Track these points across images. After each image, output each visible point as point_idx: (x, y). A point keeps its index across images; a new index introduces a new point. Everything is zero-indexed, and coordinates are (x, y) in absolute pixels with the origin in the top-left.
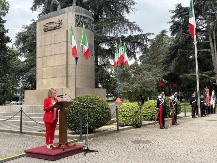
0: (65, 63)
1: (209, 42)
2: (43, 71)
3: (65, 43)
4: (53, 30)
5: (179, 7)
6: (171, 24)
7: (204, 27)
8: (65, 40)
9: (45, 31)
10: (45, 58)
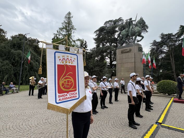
0: (134, 66)
1: (170, 58)
2: (121, 69)
3: (134, 58)
4: (126, 52)
5: (155, 41)
6: (151, 49)
7: (167, 50)
8: (134, 57)
9: (122, 53)
10: (122, 64)
